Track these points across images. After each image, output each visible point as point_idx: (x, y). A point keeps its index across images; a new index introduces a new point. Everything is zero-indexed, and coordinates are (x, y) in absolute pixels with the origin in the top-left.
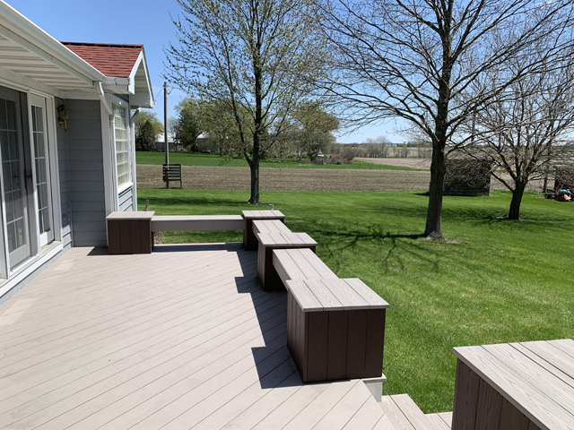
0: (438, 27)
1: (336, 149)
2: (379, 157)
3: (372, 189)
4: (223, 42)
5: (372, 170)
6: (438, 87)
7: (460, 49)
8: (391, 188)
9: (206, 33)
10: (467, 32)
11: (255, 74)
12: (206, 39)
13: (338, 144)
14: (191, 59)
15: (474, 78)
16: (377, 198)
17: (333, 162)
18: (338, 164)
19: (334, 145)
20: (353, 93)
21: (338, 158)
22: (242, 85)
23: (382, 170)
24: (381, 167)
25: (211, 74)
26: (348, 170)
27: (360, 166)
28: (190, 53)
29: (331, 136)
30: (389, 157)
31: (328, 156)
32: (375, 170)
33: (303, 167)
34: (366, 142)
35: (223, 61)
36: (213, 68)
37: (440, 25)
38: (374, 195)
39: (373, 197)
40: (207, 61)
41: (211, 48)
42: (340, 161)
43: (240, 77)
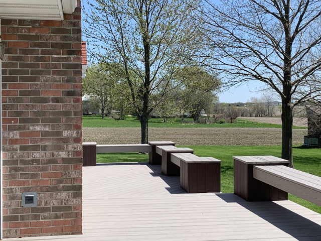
0: (280, 16)
1: (219, 108)
2: (266, 116)
3: (251, 144)
4: (117, 20)
5: (255, 129)
6: (283, 58)
7: (297, 31)
8: (271, 143)
9: (105, 14)
10: (300, 20)
11: (144, 46)
12: (105, 19)
13: (222, 104)
14: (92, 35)
15: (307, 52)
16: (255, 150)
17: (216, 121)
18: (221, 123)
19: (218, 105)
20: (221, 63)
21: (221, 117)
22: (133, 55)
23: (265, 129)
24: (264, 125)
25: (109, 47)
26: (231, 128)
27: (243, 124)
28: (90, 30)
29: (214, 96)
30: (276, 116)
31: (211, 116)
32: (259, 129)
33: (186, 127)
34: (250, 101)
35: (118, 36)
36: (109, 42)
37: (281, 15)
38: (252, 148)
39: (251, 150)
40: (104, 36)
41: (108, 25)
42: (223, 120)
43: (132, 49)
